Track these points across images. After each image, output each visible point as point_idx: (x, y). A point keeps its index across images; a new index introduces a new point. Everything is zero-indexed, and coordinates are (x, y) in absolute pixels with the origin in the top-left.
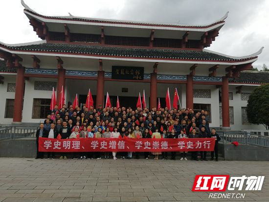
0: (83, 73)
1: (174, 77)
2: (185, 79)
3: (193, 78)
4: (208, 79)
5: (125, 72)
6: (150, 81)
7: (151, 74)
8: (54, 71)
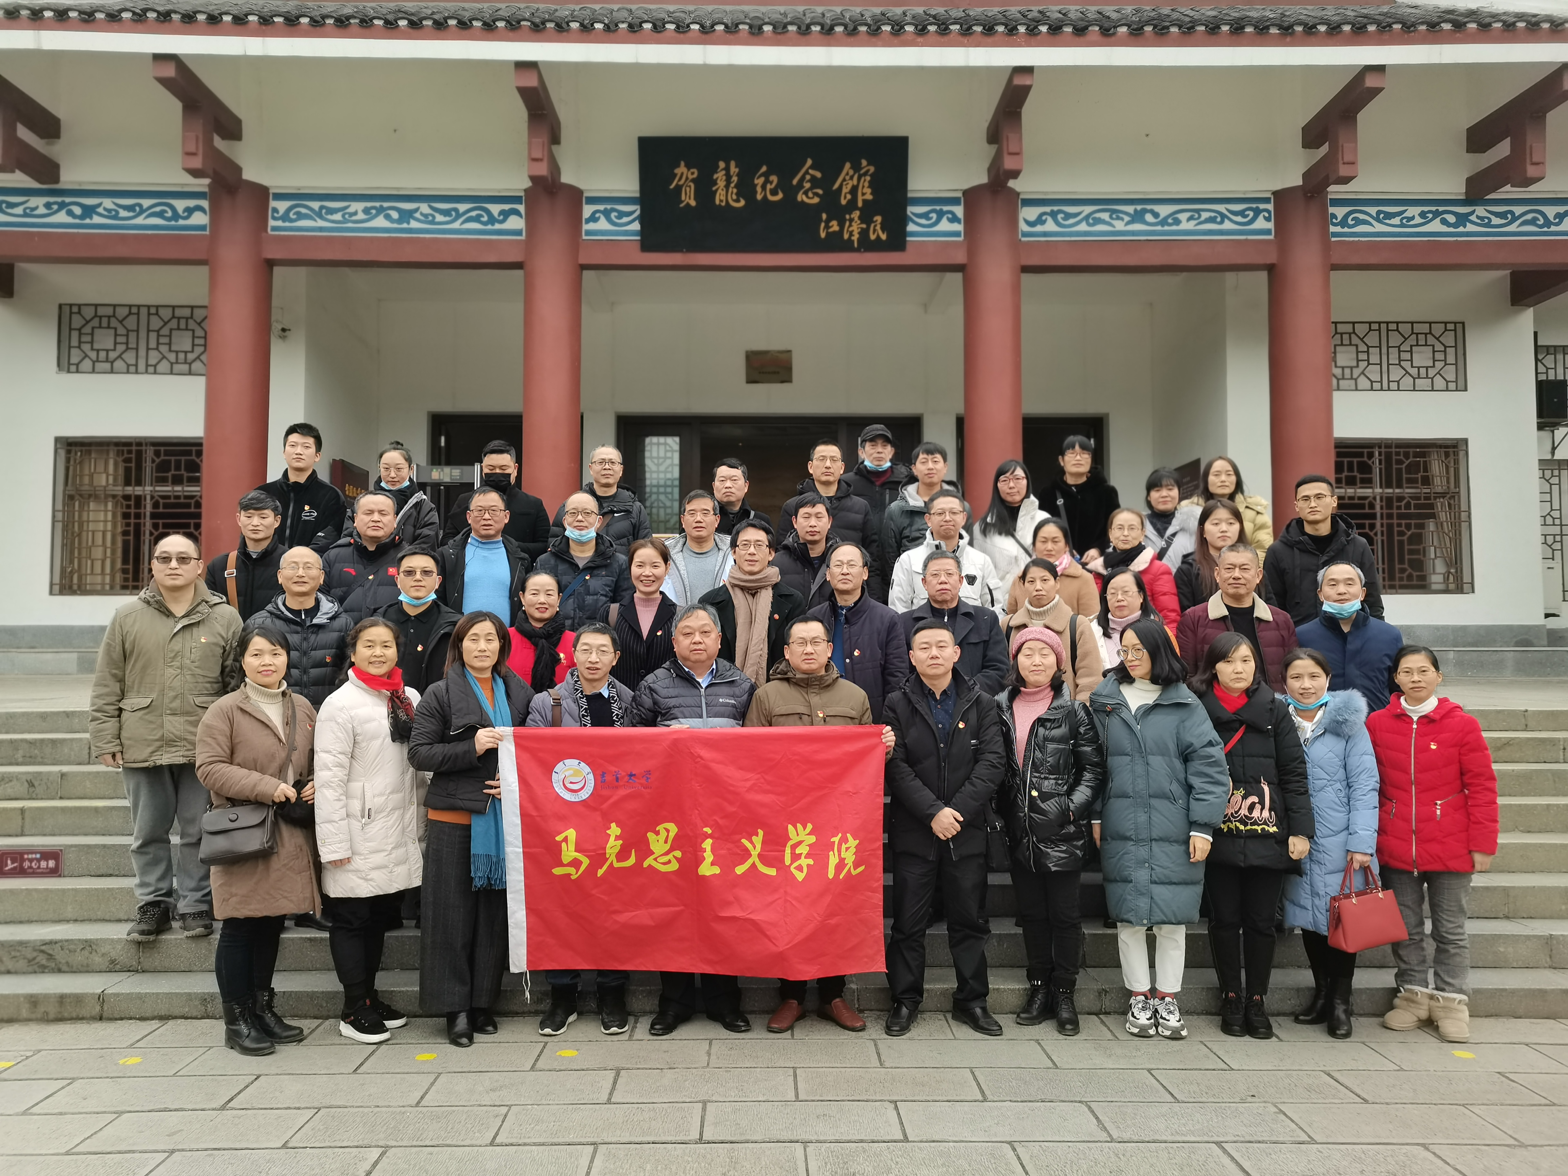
0: (407, 215)
1: (1164, 210)
2: (1261, 223)
3: (1326, 220)
4: (1463, 219)
5: (745, 189)
6: (960, 258)
7: (971, 197)
8: (180, 205)
